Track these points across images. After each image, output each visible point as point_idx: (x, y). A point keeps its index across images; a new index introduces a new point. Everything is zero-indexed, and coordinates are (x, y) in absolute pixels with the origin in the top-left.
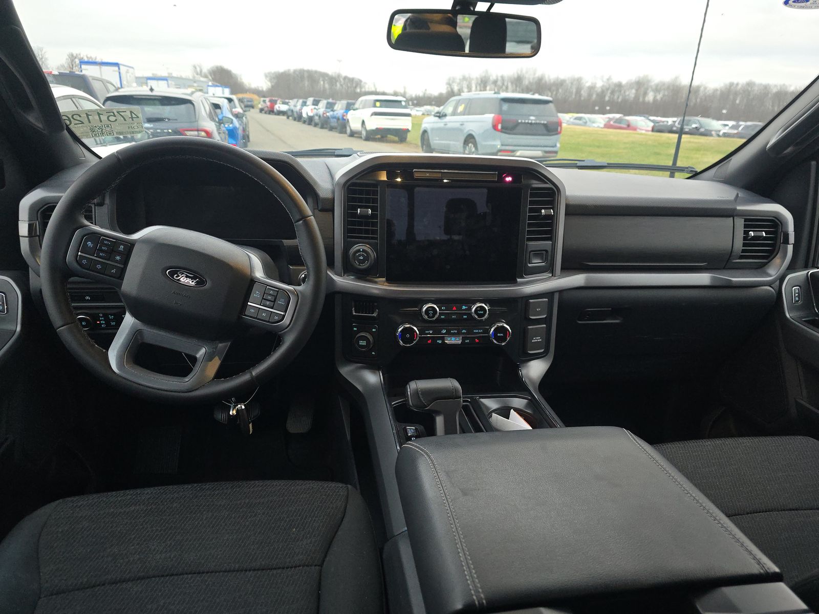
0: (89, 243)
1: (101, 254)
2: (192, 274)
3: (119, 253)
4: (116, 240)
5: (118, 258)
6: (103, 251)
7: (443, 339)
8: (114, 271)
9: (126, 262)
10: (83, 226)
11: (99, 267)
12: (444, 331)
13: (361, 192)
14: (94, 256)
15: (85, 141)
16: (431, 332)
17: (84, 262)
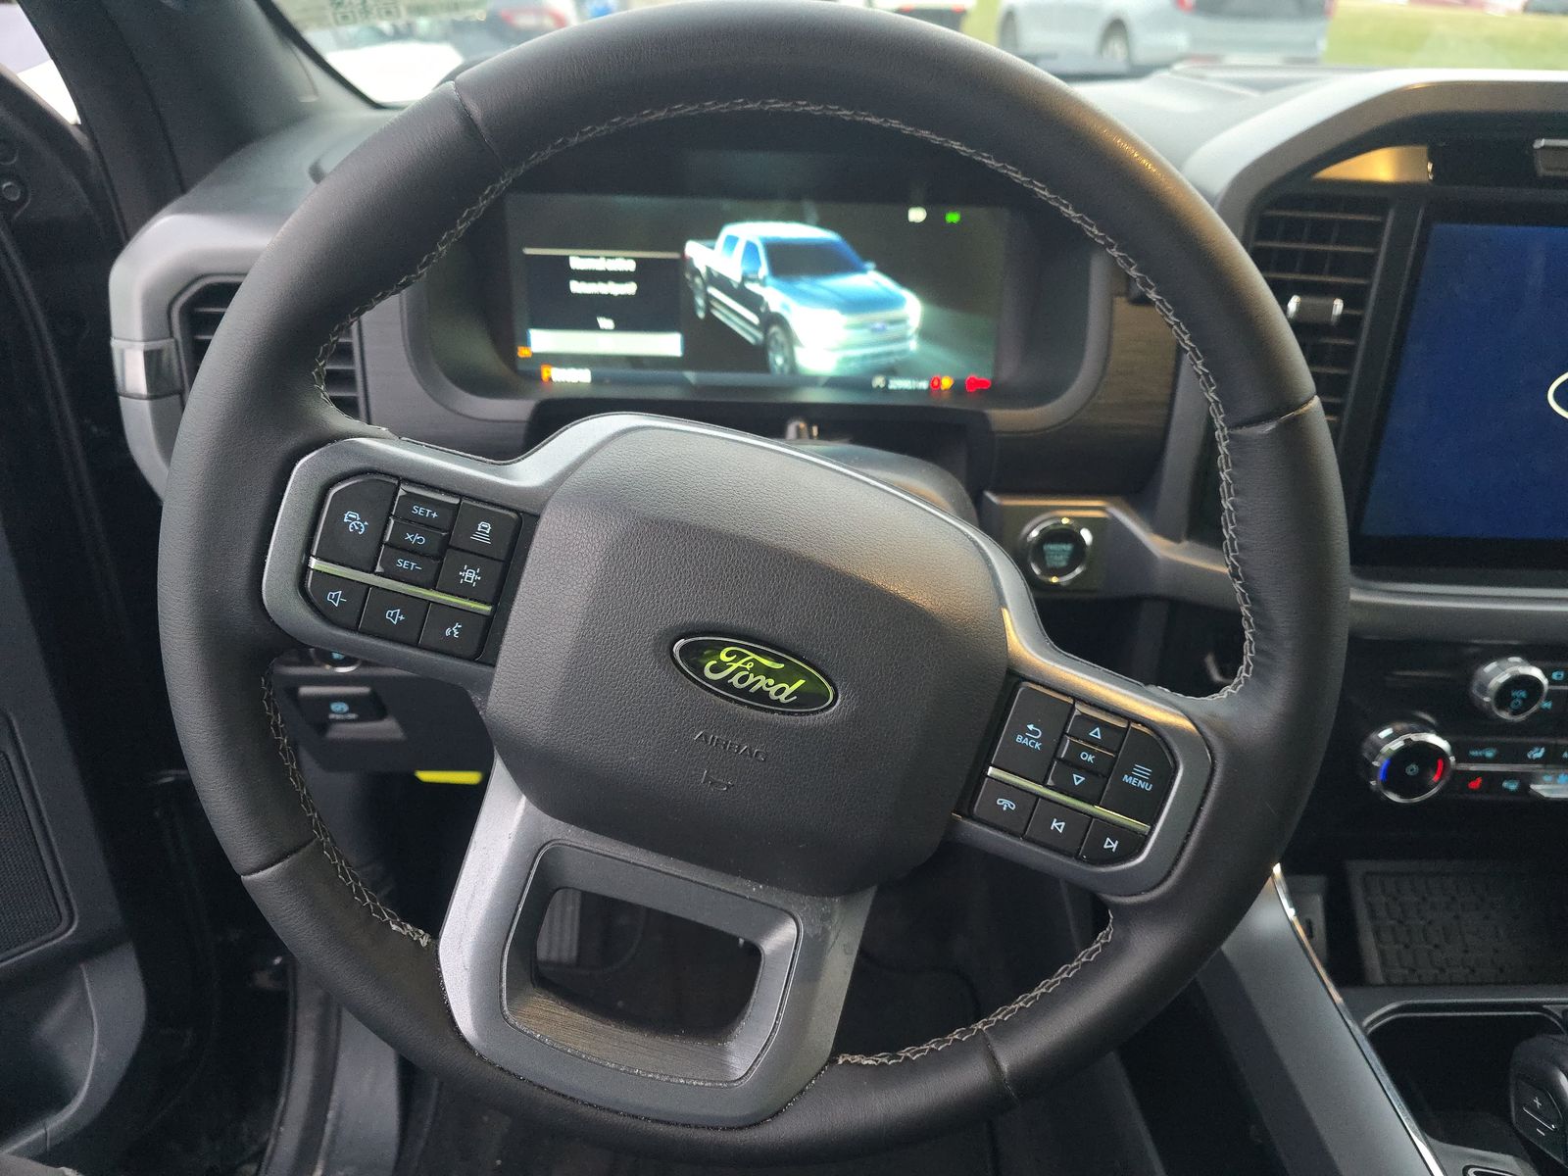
0: (353, 520)
1: (402, 564)
2: (778, 660)
3: (477, 555)
4: (460, 496)
5: (470, 576)
6: (411, 551)
7: (1525, 780)
8: (454, 631)
9: (502, 588)
10: (324, 440)
11: (395, 616)
12: (1538, 754)
13: (1320, 231)
14: (372, 571)
15: (314, 36)
16: (1489, 754)
17: (335, 598)
